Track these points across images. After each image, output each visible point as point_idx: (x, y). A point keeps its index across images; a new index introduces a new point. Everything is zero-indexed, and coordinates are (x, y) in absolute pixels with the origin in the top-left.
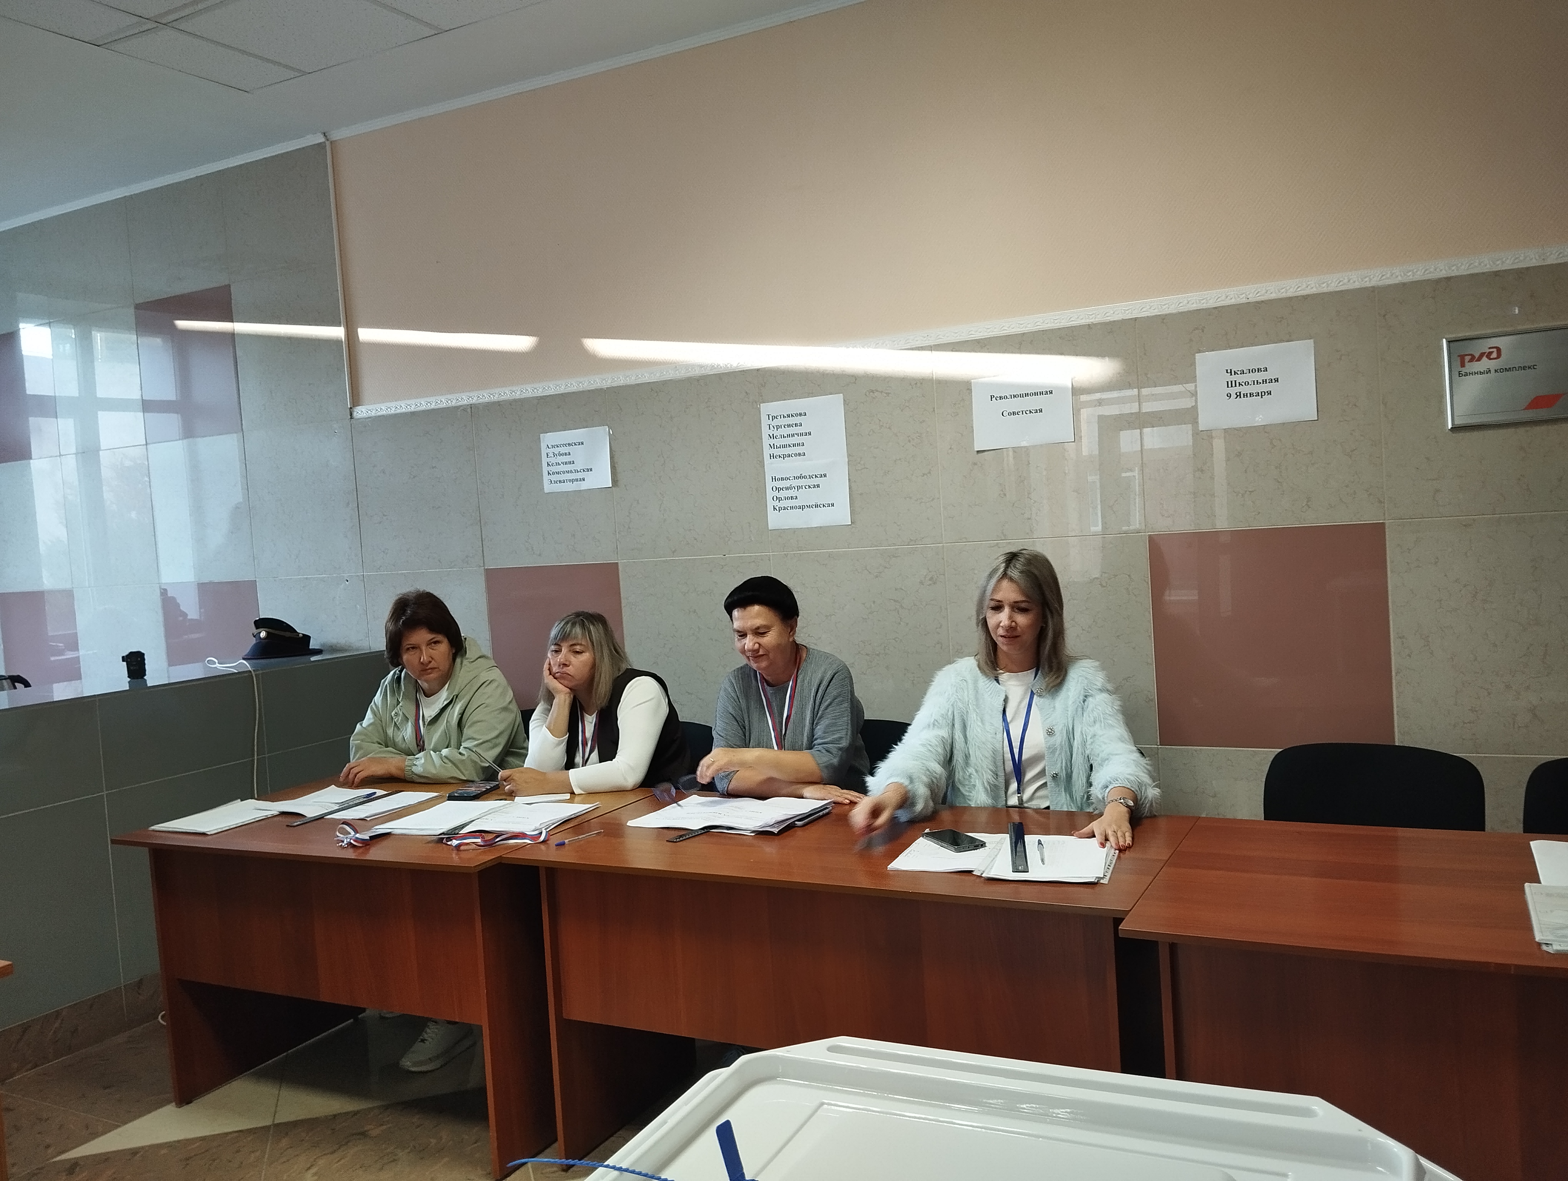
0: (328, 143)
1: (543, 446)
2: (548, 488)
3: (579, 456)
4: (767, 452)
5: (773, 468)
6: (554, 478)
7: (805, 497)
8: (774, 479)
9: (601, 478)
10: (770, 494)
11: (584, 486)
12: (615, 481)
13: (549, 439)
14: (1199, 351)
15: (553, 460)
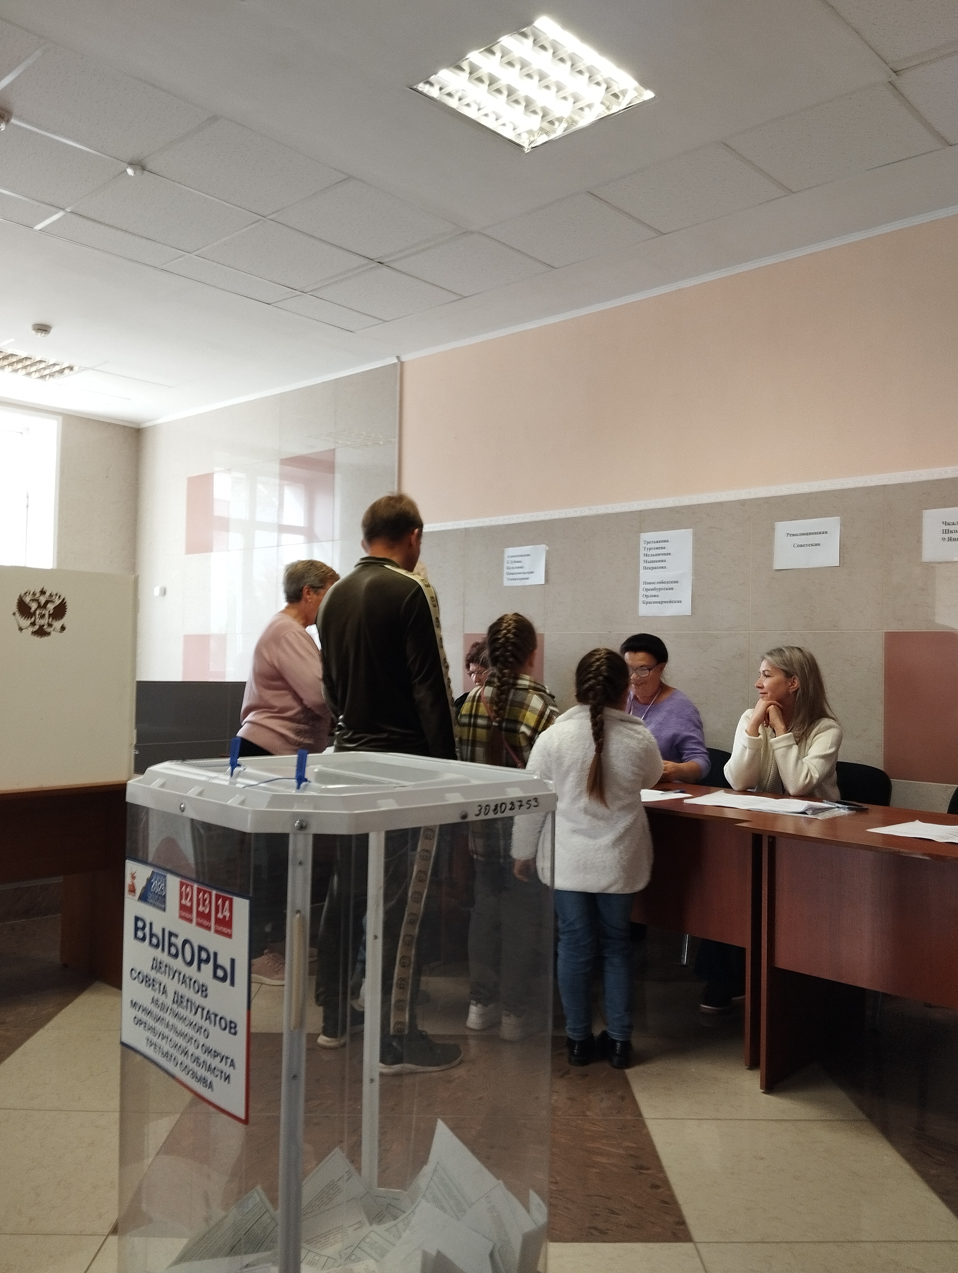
0: (399, 363)
1: (506, 555)
2: (506, 583)
3: (527, 563)
4: (642, 565)
5: (645, 575)
6: (511, 577)
7: (664, 596)
8: (645, 583)
9: (539, 578)
10: (642, 593)
11: (528, 583)
12: (547, 580)
13: (510, 551)
14: (925, 509)
15: (511, 565)
